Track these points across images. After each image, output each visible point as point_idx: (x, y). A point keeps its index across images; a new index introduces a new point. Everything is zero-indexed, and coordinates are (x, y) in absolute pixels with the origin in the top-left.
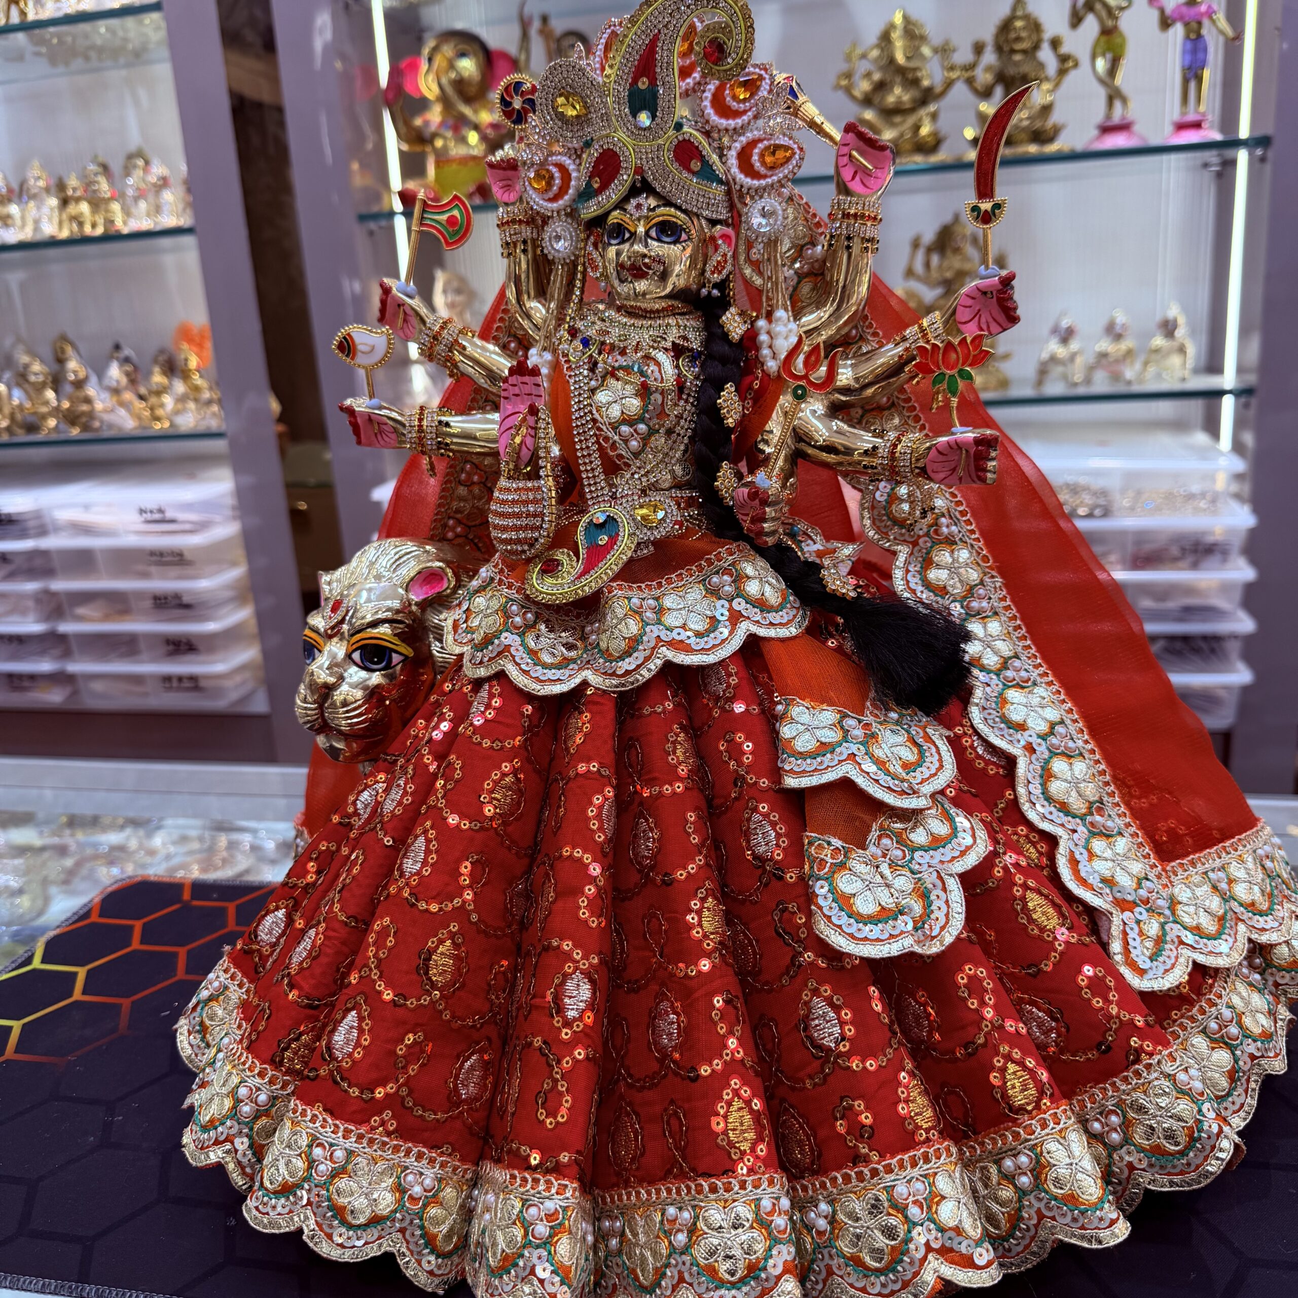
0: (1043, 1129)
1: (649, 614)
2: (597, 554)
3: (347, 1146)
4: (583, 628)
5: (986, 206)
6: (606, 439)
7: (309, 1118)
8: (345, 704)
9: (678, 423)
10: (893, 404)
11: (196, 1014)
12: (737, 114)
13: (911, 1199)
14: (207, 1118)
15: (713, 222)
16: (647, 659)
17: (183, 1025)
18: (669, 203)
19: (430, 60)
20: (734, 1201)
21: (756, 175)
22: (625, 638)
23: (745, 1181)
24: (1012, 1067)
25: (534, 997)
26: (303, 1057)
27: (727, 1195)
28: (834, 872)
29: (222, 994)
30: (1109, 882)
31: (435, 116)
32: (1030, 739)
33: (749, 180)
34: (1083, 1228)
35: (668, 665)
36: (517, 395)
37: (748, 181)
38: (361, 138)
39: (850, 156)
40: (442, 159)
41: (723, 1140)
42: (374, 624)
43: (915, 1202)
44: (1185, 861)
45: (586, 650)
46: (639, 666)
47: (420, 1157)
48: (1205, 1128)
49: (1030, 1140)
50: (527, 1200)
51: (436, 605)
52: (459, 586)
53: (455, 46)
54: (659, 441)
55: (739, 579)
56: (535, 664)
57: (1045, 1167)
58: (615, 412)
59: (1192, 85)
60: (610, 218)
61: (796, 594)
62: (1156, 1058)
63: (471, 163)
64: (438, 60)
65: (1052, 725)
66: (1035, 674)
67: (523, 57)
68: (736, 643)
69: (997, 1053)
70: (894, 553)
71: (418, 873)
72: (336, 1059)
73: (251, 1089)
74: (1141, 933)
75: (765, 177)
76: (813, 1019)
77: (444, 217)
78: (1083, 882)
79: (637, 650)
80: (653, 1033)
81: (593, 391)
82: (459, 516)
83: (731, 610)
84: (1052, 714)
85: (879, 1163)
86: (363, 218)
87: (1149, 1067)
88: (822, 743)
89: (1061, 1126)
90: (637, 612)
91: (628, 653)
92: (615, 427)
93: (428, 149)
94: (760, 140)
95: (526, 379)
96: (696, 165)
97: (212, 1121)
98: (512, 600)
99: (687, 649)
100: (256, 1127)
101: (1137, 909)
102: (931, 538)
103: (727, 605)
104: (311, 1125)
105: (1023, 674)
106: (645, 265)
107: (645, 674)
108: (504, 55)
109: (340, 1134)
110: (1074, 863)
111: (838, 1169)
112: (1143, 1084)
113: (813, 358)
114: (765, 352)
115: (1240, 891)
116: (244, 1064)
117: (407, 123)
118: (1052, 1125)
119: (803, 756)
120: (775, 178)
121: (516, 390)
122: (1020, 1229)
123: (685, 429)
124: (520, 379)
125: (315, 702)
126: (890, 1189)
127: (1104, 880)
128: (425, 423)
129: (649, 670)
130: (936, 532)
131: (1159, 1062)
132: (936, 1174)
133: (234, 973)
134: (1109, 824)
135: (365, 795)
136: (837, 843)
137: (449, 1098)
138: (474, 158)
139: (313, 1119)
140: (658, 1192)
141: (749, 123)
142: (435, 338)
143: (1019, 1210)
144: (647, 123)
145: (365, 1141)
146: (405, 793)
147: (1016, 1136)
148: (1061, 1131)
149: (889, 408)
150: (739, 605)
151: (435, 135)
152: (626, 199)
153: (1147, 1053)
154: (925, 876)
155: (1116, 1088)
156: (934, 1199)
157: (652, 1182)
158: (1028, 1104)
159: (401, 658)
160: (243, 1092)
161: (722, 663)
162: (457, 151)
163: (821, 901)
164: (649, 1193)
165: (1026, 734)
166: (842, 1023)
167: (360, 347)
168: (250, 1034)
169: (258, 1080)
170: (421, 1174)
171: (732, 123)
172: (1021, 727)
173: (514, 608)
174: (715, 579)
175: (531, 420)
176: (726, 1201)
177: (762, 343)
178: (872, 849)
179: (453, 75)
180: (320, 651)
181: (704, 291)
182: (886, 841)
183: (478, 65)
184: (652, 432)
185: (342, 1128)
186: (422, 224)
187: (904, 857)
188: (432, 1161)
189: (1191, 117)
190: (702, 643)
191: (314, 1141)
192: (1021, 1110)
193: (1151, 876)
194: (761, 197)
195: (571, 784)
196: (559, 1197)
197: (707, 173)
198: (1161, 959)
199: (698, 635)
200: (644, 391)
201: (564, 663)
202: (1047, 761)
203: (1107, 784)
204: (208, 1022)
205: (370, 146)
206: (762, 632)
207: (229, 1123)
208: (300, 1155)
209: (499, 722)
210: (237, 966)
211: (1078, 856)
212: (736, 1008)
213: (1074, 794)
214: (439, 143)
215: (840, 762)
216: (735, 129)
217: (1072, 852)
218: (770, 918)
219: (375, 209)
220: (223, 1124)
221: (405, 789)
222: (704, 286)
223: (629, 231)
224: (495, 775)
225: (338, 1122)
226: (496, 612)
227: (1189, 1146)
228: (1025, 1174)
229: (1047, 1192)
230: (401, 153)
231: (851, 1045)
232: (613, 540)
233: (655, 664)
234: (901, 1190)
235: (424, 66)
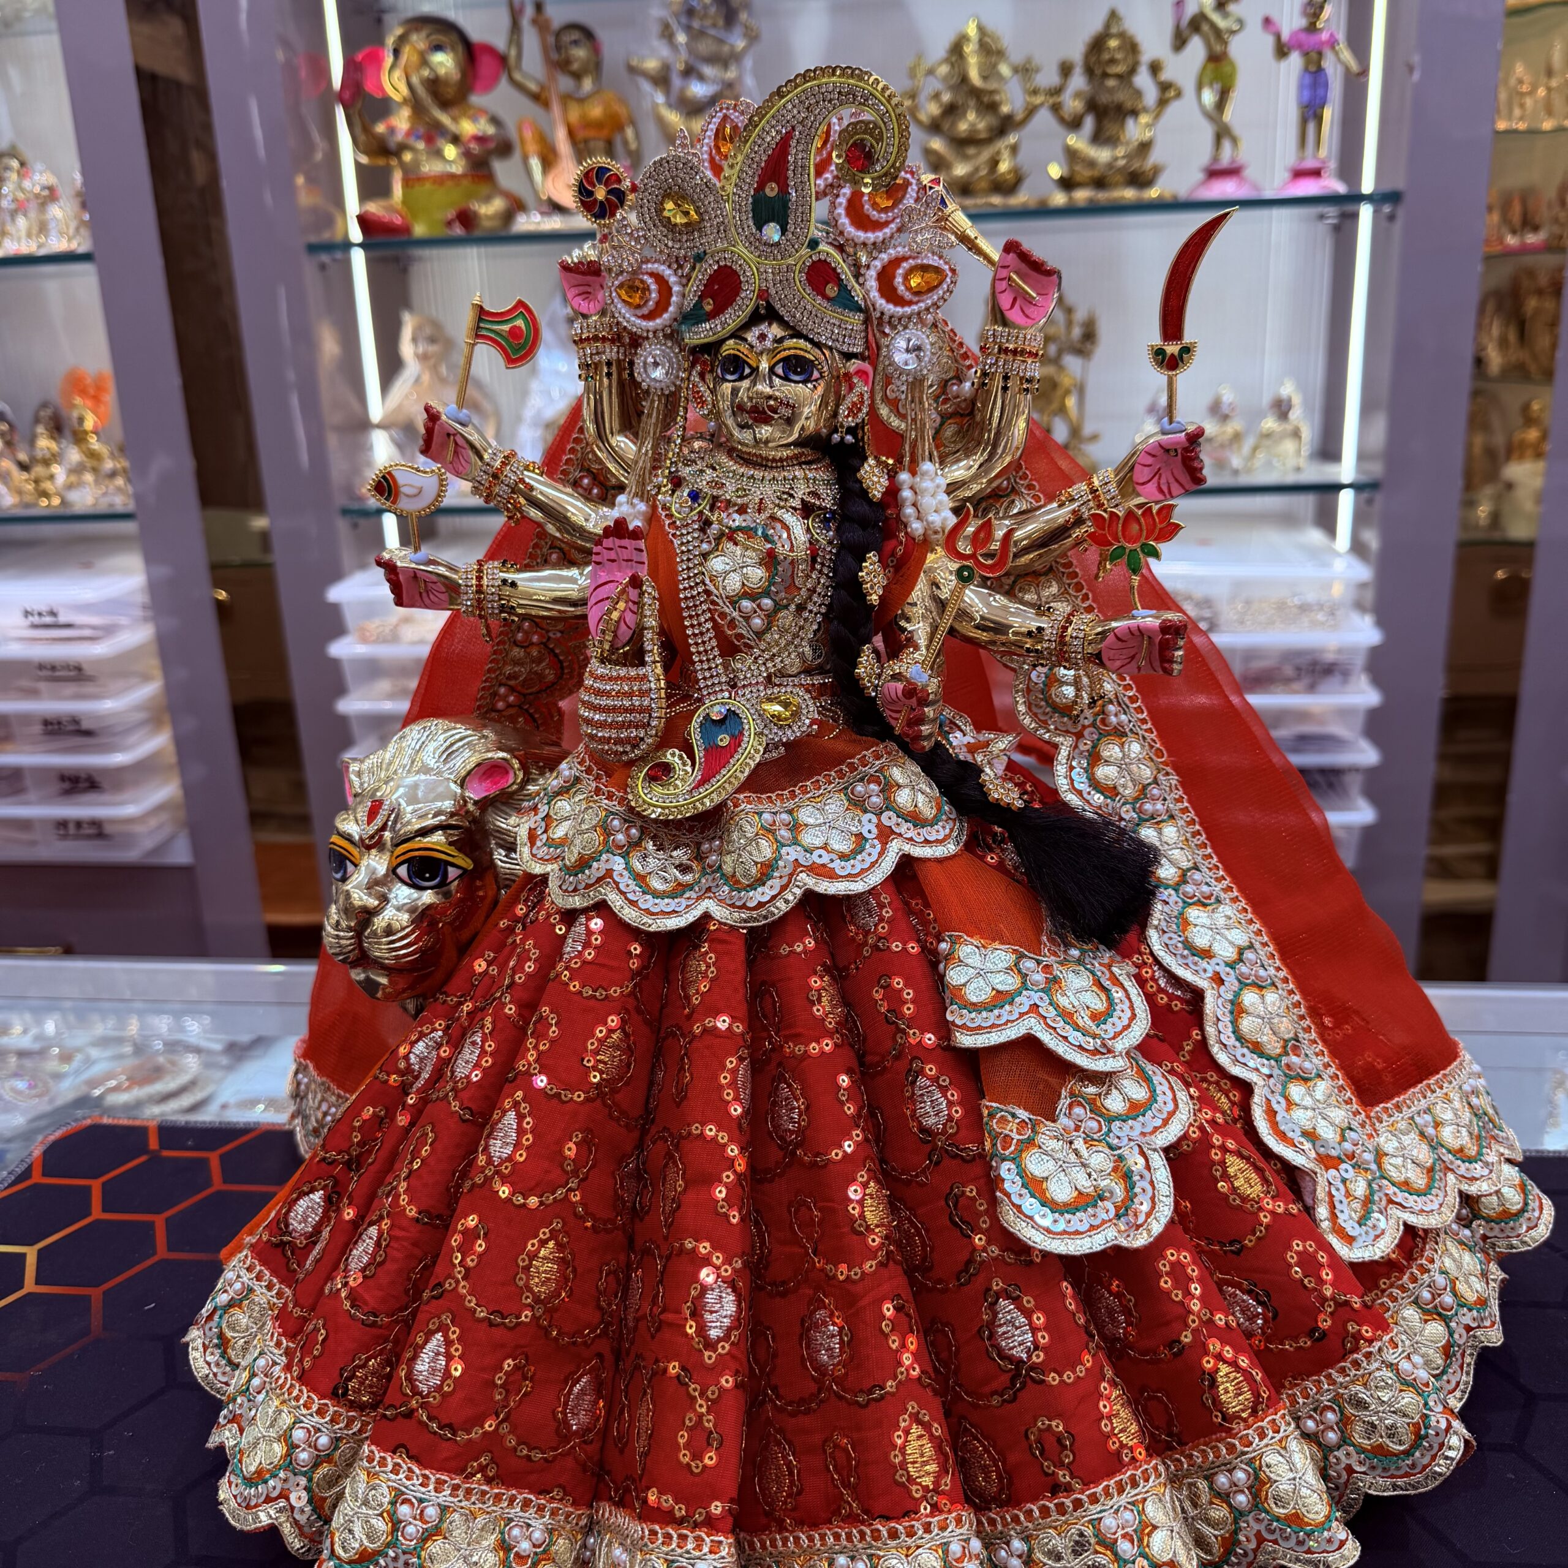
0: (1261, 1439)
1: (784, 833)
2: (717, 759)
3: (440, 1500)
4: (698, 845)
5: (1172, 349)
6: (723, 615)
7: (390, 1467)
8: (389, 931)
9: (810, 598)
10: (1051, 569)
11: (213, 1324)
12: (878, 226)
13: (1120, 1532)
14: (253, 1469)
15: (848, 356)
16: (784, 888)
17: (195, 1336)
18: (798, 335)
19: (396, 52)
20: (918, 1547)
21: (900, 301)
22: (756, 863)
23: (930, 1523)
24: (1224, 1369)
25: (664, 1311)
26: (371, 1386)
27: (909, 1541)
28: (1021, 1151)
29: (246, 1297)
30: (1311, 1135)
31: (401, 121)
32: (1218, 968)
33: (891, 306)
34: (1309, 1551)
35: (810, 896)
36: (613, 561)
37: (890, 309)
38: (309, 147)
39: (1010, 279)
40: (412, 179)
41: (901, 1476)
42: (425, 832)
43: (1124, 1536)
44: (1389, 1105)
45: (704, 873)
46: (774, 898)
47: (526, 1504)
48: (1433, 1423)
49: (1246, 1453)
50: (673, 1561)
51: (498, 804)
52: (527, 780)
53: (428, 36)
54: (786, 618)
55: (889, 788)
56: (644, 893)
57: (1265, 1484)
58: (734, 583)
59: (1311, 127)
60: (724, 347)
61: (951, 802)
62: (1377, 1345)
63: (449, 183)
64: (406, 52)
65: (1241, 951)
66: (1217, 888)
67: (513, 53)
68: (888, 865)
69: (1206, 1352)
70: (1056, 746)
71: (510, 1159)
72: (420, 1394)
73: (309, 1431)
74: (1348, 1194)
75: (910, 303)
76: (1001, 1326)
77: (506, 327)
78: (1282, 1136)
79: (772, 877)
80: (808, 1347)
81: (705, 556)
82: (512, 683)
83: (880, 826)
84: (1240, 937)
85: (1082, 1492)
86: (313, 249)
87: (1368, 1356)
88: (998, 992)
89: (1281, 1434)
90: (769, 831)
91: (761, 881)
92: (734, 601)
93: (394, 162)
94: (905, 259)
95: (626, 542)
96: (831, 290)
97: (259, 1472)
98: (612, 813)
99: (832, 876)
100: (316, 1477)
101: (1343, 1166)
102: (1098, 728)
103: (875, 820)
104: (393, 1477)
105: (1205, 888)
106: (770, 407)
107: (781, 908)
108: (489, 50)
109: (431, 1487)
110: (1271, 1113)
111: (1034, 1499)
112: (1363, 1376)
113: (982, 535)
114: (909, 511)
115: (1447, 1134)
116: (297, 1399)
117: (367, 130)
118: (1271, 1434)
119: (976, 1007)
120: (922, 305)
121: (612, 555)
122: (1236, 1554)
123: (817, 606)
124: (618, 542)
125: (350, 929)
126: (1096, 1523)
127: (1305, 1134)
128: (485, 582)
129: (787, 901)
130: (1103, 721)
131: (1380, 1350)
132: (1145, 1500)
133: (261, 1271)
134: (1307, 1065)
135: (420, 1047)
136: (1023, 1114)
137: (557, 1432)
138: (452, 176)
139: (396, 1470)
140: (823, 1537)
141: (892, 237)
142: (495, 476)
143: (1235, 1532)
144: (776, 238)
145: (461, 1493)
146: (483, 1052)
147: (1231, 1448)
148: (1280, 1441)
149: (1046, 574)
150: (889, 819)
151: (403, 147)
152: (747, 326)
153: (1366, 1340)
154: (1124, 1151)
155: (1332, 1382)
156: (1145, 1529)
157: (814, 1525)
158: (1243, 1411)
159: (459, 872)
160: (299, 1435)
161: (872, 891)
162: (431, 167)
163: (1007, 1186)
164: (811, 1539)
165: (1213, 961)
166: (1034, 1330)
167: (404, 490)
168: (301, 1361)
169: (317, 1419)
170: (529, 1526)
171: (871, 236)
172: (1206, 954)
173: (616, 823)
174: (860, 788)
175: (633, 593)
176: (908, 1548)
177: (904, 500)
178: (1064, 1121)
179: (426, 73)
180: (356, 865)
181: (836, 437)
182: (1078, 1110)
183: (457, 63)
184: (778, 607)
185: (433, 1479)
186: (477, 336)
187: (1100, 1130)
188: (541, 1509)
189: (1310, 164)
190: (847, 868)
191: (399, 1497)
192: (1236, 1416)
193: (1355, 1124)
194: (906, 327)
195: (695, 1044)
196: (713, 1556)
197: (845, 301)
198: (1369, 1223)
199: (843, 857)
200: (770, 560)
201: (679, 890)
202: (1237, 995)
203: (1302, 1017)
204: (229, 1334)
205: (319, 156)
206: (918, 852)
207: (282, 1475)
208: (381, 1515)
209: (604, 966)
210: (263, 1263)
211: (1275, 1106)
212: (908, 1315)
213: (1267, 1030)
214: (408, 157)
215: (1022, 1015)
216: (874, 244)
217: (1268, 1101)
218: (943, 1203)
219: (326, 236)
220: (275, 1476)
221: (482, 1047)
222: (836, 431)
223: (750, 366)
224: (600, 1032)
225: (427, 1472)
226: (594, 828)
227: (1415, 1445)
228: (1242, 1492)
229: (1267, 1512)
230: (358, 166)
231: (1046, 1354)
232: (737, 741)
233: (794, 895)
234: (1109, 1522)
235: (389, 60)
